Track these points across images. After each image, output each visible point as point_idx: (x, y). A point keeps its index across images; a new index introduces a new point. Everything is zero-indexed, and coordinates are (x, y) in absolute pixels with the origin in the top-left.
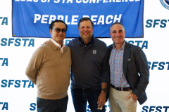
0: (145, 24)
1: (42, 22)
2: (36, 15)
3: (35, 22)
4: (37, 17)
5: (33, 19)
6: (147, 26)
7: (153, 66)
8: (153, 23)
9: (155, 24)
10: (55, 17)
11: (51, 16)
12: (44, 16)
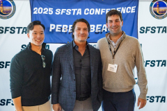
0: (139, 30)
1: (57, 30)
2: (51, 25)
3: (51, 30)
4: (52, 27)
5: (49, 28)
6: (141, 32)
7: (147, 64)
8: (145, 30)
9: (147, 30)
10: (67, 26)
11: (64, 26)
12: (58, 26)
